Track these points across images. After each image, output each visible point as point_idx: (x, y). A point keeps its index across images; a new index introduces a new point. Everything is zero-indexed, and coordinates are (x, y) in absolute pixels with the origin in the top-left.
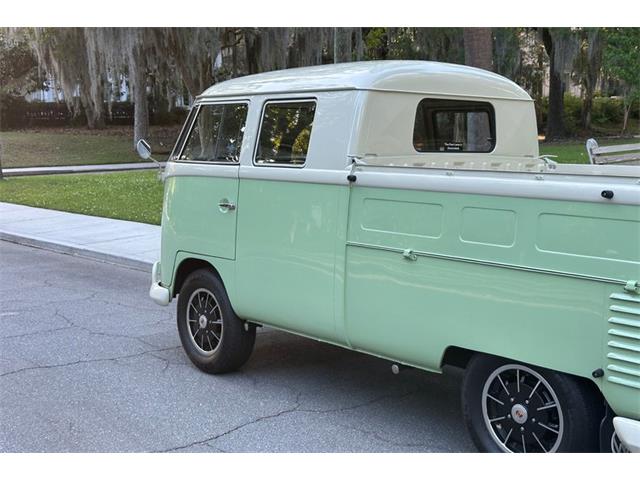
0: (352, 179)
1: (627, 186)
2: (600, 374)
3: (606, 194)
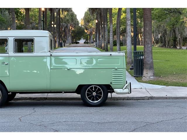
0: (51, 55)
1: (113, 53)
2: (111, 83)
3: (111, 55)
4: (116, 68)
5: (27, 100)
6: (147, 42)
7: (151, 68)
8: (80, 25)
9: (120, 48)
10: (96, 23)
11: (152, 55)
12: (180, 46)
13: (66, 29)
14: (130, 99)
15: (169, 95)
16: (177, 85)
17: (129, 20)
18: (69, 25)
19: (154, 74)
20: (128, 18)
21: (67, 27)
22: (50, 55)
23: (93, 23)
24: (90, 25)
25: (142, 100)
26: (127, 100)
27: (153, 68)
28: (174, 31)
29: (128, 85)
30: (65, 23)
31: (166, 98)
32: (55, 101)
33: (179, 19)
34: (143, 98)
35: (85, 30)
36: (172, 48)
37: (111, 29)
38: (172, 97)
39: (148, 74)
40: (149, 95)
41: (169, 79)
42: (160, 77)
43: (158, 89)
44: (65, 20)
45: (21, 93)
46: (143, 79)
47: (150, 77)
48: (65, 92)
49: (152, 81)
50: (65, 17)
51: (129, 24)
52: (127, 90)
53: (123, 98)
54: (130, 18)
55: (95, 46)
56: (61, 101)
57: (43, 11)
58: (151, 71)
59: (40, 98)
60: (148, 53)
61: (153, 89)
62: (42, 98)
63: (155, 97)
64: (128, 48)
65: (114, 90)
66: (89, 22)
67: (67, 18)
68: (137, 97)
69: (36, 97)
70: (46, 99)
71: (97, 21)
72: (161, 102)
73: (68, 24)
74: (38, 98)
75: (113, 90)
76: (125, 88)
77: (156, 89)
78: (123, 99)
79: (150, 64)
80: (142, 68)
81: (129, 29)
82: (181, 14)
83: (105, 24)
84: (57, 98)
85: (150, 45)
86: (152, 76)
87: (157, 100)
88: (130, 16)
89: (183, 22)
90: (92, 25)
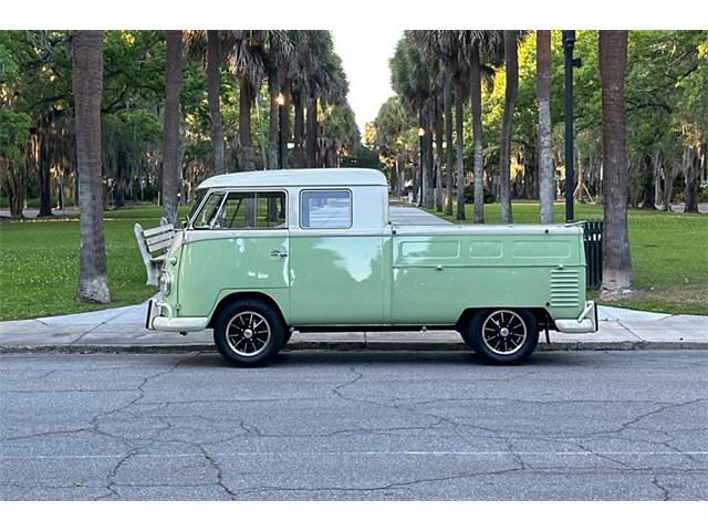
0: (394, 233)
1: (553, 228)
2: (548, 304)
3: (547, 231)
4: (561, 266)
5: (315, 348)
6: (612, 195)
7: (625, 265)
8: (363, 141)
9: (510, 211)
10: (421, 137)
11: (627, 231)
12: (666, 204)
13: (330, 153)
14: (585, 349)
15: (688, 339)
16: (701, 312)
18: (339, 143)
19: (631, 281)
21: (333, 148)
22: (390, 232)
23: (408, 137)
24: (399, 142)
25: (618, 352)
26: (577, 349)
27: (630, 266)
28: (648, 160)
29: (591, 310)
30: (328, 137)
31: (682, 346)
33: (667, 125)
34: (618, 346)
35: (381, 157)
36: (642, 208)
37: (478, 157)
38: (695, 344)
39: (615, 283)
40: (633, 339)
41: (676, 297)
42: (648, 289)
43: (652, 323)
44: (329, 127)
45: (303, 329)
46: (602, 297)
47: (620, 290)
48: (429, 328)
49: (627, 300)
50: (329, 118)
51: (546, 144)
52: (587, 324)
53: (566, 344)
55: (417, 204)
56: (406, 352)
57: (281, 106)
58: (626, 274)
60: (615, 225)
61: (639, 323)
62: (353, 343)
63: (650, 343)
64: (543, 210)
65: (557, 321)
66: (394, 132)
67: (335, 122)
68: (602, 343)
70: (363, 346)
71: (421, 132)
72: (672, 356)
73: (337, 139)
74: (344, 344)
75: (554, 323)
76: (585, 318)
77: (646, 323)
78: (564, 347)
79: (621, 256)
80: (598, 266)
81: (548, 158)
82: (670, 111)
83: (442, 141)
84: (391, 344)
85: (620, 205)
86: (627, 288)
87: (658, 351)
89: (679, 134)
90: (405, 142)
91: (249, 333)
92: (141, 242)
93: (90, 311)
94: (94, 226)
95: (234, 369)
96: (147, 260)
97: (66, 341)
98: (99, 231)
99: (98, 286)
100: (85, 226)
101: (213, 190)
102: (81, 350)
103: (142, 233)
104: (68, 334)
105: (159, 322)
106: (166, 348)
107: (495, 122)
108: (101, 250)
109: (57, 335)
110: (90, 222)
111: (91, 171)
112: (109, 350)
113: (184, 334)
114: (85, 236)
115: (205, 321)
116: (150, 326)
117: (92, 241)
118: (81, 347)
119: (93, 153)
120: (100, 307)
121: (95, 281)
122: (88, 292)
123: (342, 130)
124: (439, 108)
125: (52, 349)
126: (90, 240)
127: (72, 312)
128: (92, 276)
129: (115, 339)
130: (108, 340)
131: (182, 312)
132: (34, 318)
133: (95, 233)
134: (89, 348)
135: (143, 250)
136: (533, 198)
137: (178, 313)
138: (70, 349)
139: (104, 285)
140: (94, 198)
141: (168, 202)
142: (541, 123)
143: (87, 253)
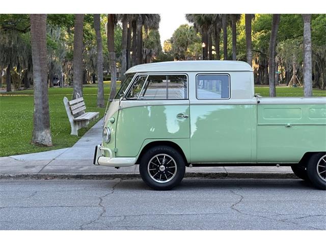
0: (259, 102)
5: (194, 176)
9: (275, 90)
10: (203, 48)
17: (309, 42)
20: (308, 40)
22: (256, 102)
23: (193, 48)
24: (189, 51)
30: (147, 47)
32: (241, 179)
44: (148, 42)
50: (148, 37)
51: (308, 49)
54: (310, 40)
56: (251, 179)
59: (217, 173)
62: (219, 173)
66: (184, 46)
67: (151, 39)
69: (209, 172)
70: (226, 175)
71: (204, 45)
73: (152, 49)
74: (213, 174)
84: (244, 174)
88: (310, 36)
90: (192, 51)
91: (162, 168)
92: (67, 108)
93: (42, 151)
94: (43, 98)
95: (154, 192)
96: (71, 119)
97: (34, 171)
98: (46, 102)
99: (45, 136)
100: (37, 98)
101: (138, 74)
102: (45, 177)
103: (69, 103)
104: (34, 167)
105: (102, 160)
106: (99, 176)
107: (243, 40)
108: (47, 113)
109: (27, 167)
110: (40, 95)
111: (40, 64)
112: (63, 177)
113: (117, 168)
114: (37, 105)
115: (134, 160)
116: (96, 163)
117: (41, 108)
118: (44, 175)
119: (42, 53)
120: (47, 149)
121: (43, 133)
122: (39, 139)
123: (155, 44)
124: (218, 30)
125: (26, 176)
126: (40, 107)
127: (31, 152)
128: (41, 130)
129: (65, 170)
130: (60, 171)
131: (119, 154)
132: (8, 156)
133: (44, 102)
134: (50, 176)
135: (69, 113)
136: (264, 84)
137: (116, 154)
138: (38, 177)
139: (49, 135)
140: (42, 81)
141: (77, 84)
142: (305, 36)
143: (38, 115)
